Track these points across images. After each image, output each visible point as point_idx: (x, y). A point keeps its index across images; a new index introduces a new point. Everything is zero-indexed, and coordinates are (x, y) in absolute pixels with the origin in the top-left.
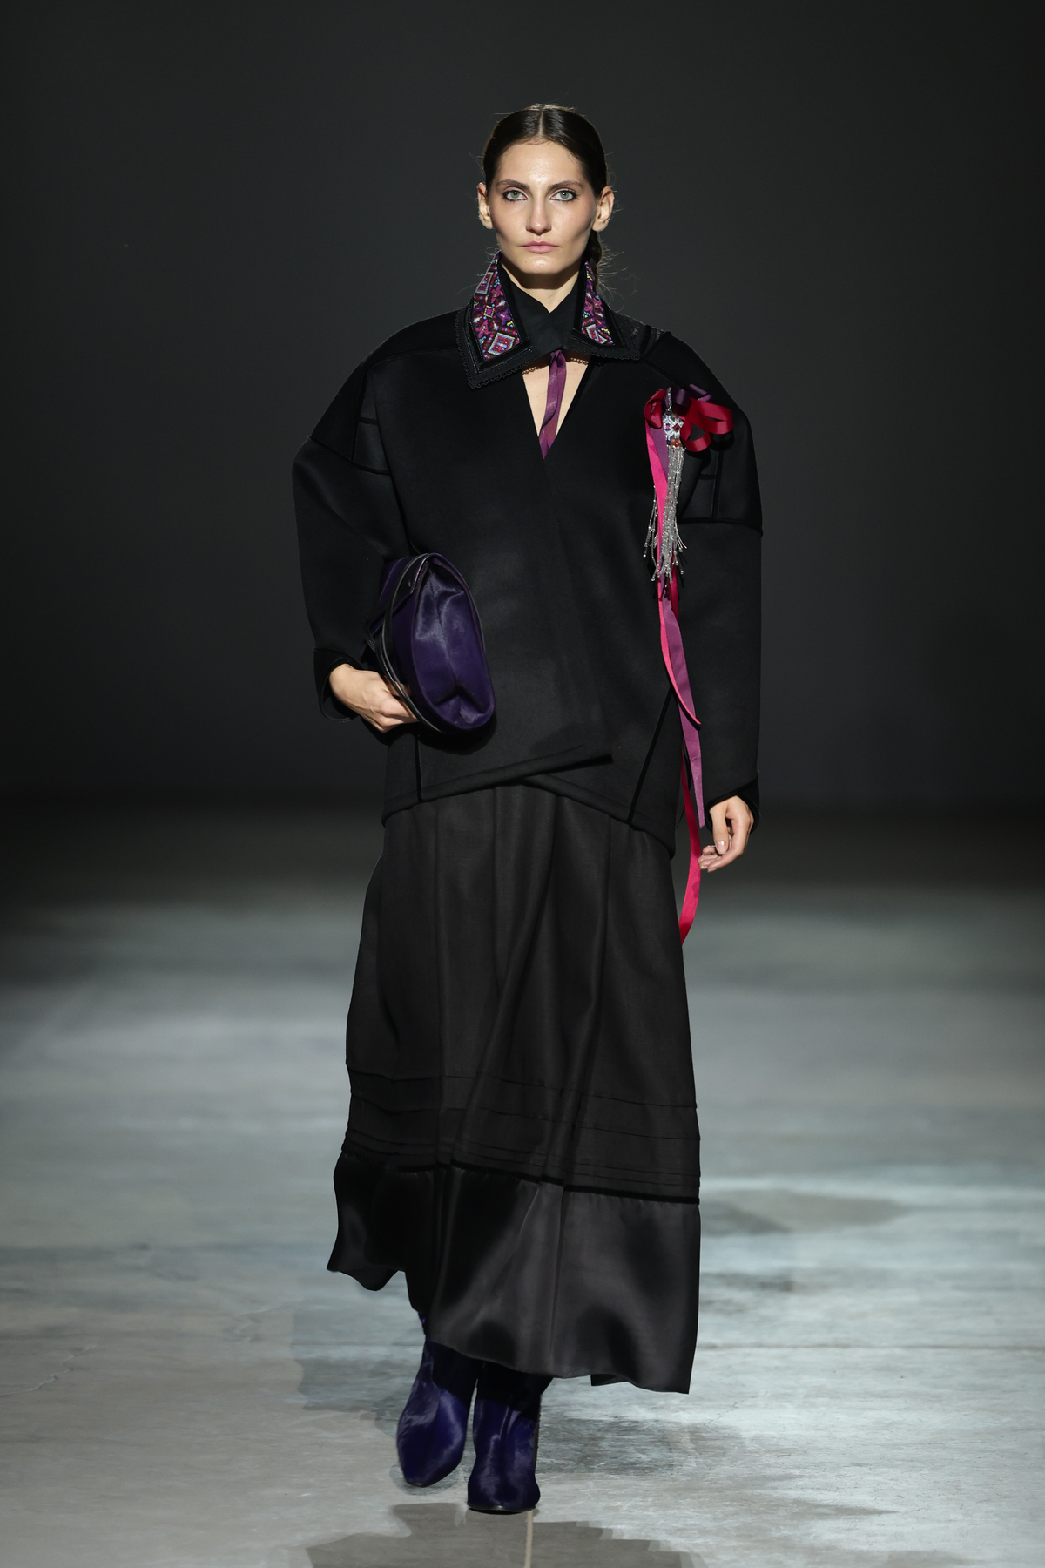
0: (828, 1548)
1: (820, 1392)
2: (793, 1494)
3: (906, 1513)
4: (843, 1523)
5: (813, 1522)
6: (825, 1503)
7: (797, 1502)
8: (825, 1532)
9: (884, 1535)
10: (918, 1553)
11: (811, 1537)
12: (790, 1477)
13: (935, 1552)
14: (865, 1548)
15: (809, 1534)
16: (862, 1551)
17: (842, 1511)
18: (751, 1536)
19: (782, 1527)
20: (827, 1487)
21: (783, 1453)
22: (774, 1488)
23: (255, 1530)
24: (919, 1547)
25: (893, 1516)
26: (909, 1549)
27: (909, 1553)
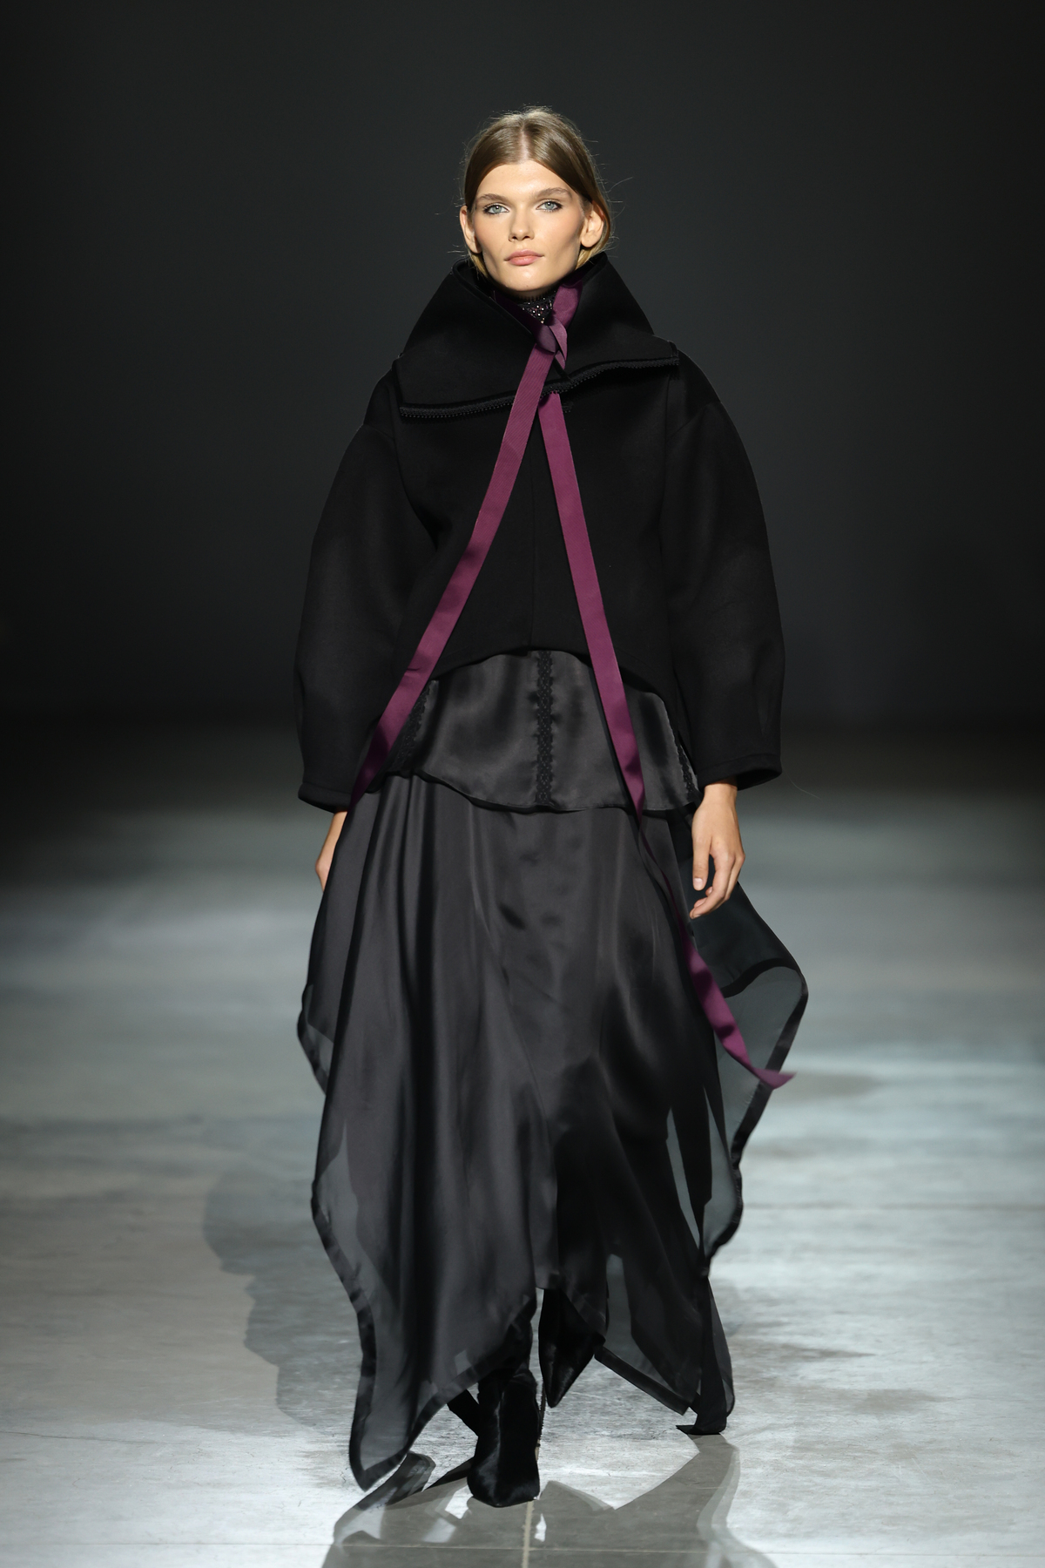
0: (813, 1388)
1: (805, 1247)
2: (782, 1339)
3: (883, 1355)
4: (826, 1364)
5: (799, 1364)
6: (811, 1347)
7: (786, 1346)
8: (812, 1372)
9: (864, 1375)
10: (894, 1391)
11: (798, 1378)
12: (779, 1324)
13: (910, 1390)
14: (847, 1387)
15: (796, 1375)
16: (844, 1390)
17: (826, 1354)
18: (744, 1377)
19: (772, 1369)
20: (813, 1333)
21: (771, 1302)
22: (765, 1334)
23: (298, 1373)
24: (896, 1386)
25: (872, 1358)
26: (886, 1388)
27: (886, 1391)
